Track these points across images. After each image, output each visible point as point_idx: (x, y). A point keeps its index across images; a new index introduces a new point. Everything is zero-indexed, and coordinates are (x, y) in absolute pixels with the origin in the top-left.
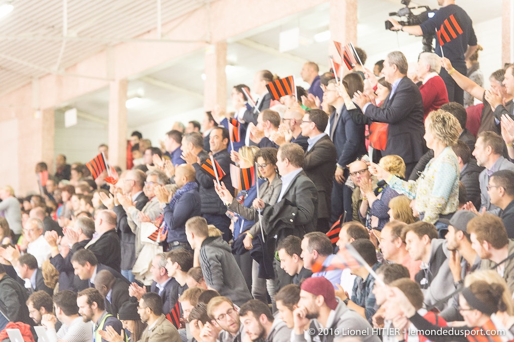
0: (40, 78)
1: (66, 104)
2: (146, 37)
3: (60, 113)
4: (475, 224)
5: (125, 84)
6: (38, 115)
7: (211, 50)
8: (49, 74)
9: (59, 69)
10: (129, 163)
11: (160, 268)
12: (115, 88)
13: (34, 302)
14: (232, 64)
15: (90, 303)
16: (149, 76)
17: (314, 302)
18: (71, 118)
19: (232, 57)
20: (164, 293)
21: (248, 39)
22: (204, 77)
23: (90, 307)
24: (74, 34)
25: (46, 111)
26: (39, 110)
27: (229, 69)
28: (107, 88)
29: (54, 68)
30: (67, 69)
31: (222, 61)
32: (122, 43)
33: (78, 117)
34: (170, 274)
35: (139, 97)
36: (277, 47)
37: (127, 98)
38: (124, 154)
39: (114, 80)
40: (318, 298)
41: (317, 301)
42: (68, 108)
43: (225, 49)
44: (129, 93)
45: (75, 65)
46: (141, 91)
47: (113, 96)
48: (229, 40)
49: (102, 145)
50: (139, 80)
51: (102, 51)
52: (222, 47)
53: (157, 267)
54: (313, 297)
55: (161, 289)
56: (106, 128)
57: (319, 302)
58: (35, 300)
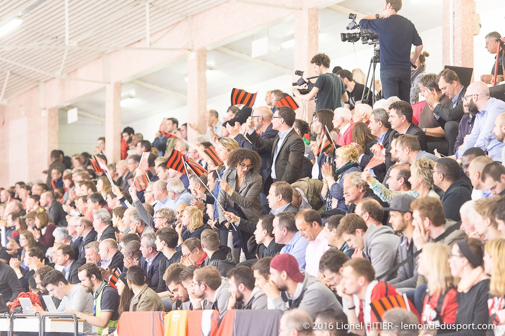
0: (45, 82)
1: (68, 104)
2: (137, 45)
3: (63, 111)
4: (419, 203)
5: (119, 86)
6: (44, 114)
7: (193, 56)
8: (54, 78)
9: (62, 74)
10: (123, 154)
11: (148, 247)
12: (110, 89)
13: (41, 275)
14: (211, 69)
15: (89, 276)
16: (139, 79)
17: (280, 277)
18: (72, 116)
19: (211, 62)
20: (152, 268)
21: (224, 46)
22: (187, 79)
23: (90, 279)
24: (74, 43)
25: (51, 110)
26: (45, 109)
27: (209, 73)
28: (103, 90)
29: (58, 73)
30: (68, 74)
31: (202, 66)
32: (116, 51)
33: (79, 115)
34: (158, 250)
35: (132, 97)
36: (249, 54)
37: (121, 99)
38: (118, 146)
39: (109, 83)
40: (282, 274)
41: (282, 276)
42: (71, 107)
43: (205, 56)
44: (123, 94)
45: (76, 70)
46: (133, 92)
47: (108, 97)
48: (208, 48)
49: (101, 139)
50: (131, 82)
51: (99, 58)
52: (203, 54)
53: (145, 246)
54: (278, 272)
55: (150, 264)
56: (103, 124)
57: (284, 276)
58: (42, 274)
